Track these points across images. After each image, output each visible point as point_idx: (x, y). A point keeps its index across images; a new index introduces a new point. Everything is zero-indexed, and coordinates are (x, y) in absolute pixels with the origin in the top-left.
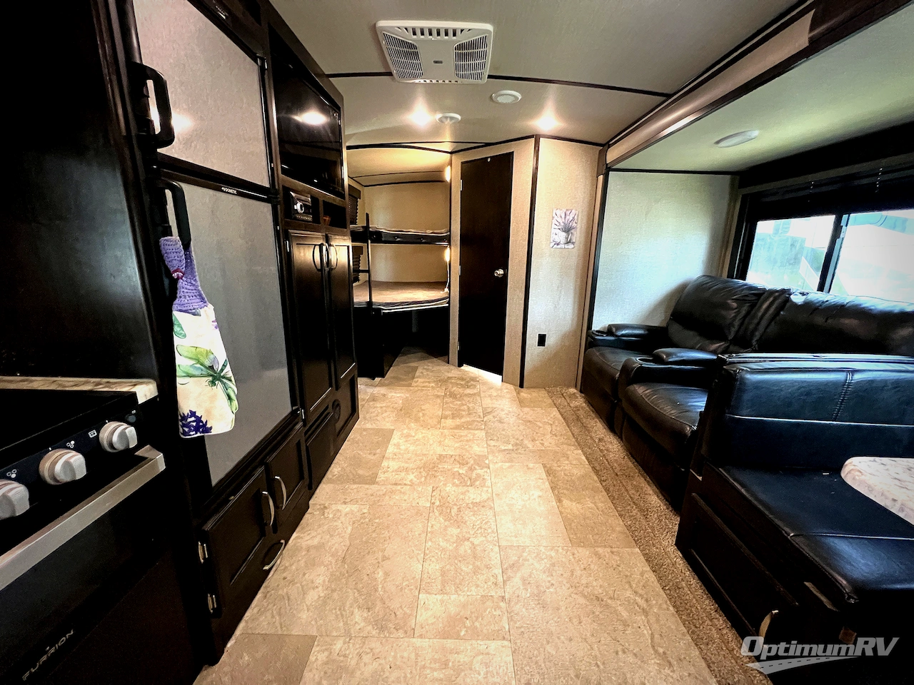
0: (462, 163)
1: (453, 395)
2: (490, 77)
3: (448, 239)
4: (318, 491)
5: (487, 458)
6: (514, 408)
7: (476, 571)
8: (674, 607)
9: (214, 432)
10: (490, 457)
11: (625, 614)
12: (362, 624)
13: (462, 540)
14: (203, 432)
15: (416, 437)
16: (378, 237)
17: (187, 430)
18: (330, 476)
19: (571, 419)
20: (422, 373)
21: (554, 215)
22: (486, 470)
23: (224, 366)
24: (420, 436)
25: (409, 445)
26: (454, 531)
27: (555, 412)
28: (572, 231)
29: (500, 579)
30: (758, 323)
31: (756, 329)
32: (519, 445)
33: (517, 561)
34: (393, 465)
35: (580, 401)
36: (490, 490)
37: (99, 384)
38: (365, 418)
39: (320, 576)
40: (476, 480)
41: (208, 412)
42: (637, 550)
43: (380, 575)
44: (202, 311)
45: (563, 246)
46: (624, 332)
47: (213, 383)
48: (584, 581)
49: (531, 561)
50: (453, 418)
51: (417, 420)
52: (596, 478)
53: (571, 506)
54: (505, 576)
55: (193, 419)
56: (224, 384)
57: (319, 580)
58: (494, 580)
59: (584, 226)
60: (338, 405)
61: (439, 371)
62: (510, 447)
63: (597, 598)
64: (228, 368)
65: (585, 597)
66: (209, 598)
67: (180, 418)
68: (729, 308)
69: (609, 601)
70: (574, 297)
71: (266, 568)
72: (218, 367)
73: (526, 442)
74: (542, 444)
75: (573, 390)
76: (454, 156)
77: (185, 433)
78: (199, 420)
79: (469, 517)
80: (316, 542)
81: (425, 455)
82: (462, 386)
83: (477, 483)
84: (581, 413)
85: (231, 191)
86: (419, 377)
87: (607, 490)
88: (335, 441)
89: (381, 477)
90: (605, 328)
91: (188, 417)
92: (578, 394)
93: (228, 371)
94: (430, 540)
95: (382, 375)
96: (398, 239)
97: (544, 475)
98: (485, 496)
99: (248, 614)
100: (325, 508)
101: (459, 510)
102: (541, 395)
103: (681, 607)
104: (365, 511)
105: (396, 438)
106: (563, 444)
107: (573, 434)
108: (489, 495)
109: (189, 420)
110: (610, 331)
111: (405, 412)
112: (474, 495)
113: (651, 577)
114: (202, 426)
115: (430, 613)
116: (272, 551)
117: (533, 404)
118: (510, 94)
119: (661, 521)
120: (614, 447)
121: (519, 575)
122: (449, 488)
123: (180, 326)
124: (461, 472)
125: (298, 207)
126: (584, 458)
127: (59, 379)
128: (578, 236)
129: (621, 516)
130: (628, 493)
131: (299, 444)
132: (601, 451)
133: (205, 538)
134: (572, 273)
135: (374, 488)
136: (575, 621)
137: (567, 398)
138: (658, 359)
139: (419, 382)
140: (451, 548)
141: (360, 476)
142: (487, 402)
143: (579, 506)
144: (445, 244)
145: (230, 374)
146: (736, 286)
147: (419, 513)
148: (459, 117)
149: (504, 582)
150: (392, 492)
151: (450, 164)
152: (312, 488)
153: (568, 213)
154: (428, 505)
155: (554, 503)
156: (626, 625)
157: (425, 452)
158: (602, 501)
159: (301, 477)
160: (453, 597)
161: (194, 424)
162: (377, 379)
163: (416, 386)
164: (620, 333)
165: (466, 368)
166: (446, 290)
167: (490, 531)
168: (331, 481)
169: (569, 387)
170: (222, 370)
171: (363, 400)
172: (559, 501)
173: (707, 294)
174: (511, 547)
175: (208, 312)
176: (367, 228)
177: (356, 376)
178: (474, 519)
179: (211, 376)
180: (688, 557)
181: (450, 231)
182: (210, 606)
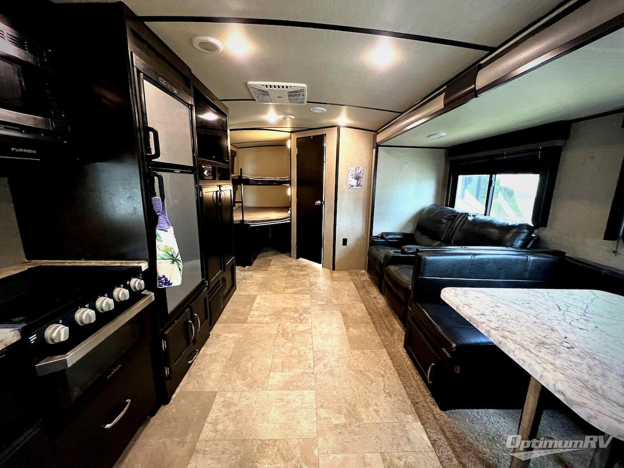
0: (297, 139)
1: (292, 275)
2: (307, 102)
3: (290, 182)
4: (214, 327)
5: (310, 309)
6: (329, 282)
7: (299, 362)
8: (398, 373)
9: (173, 285)
10: (312, 308)
11: (373, 378)
12: (241, 386)
13: (293, 348)
14: (168, 285)
15: (271, 299)
16: (247, 182)
17: (161, 284)
18: (221, 320)
19: (360, 287)
20: (274, 263)
21: (350, 170)
22: (309, 315)
23: (178, 254)
24: (272, 298)
25: (265, 303)
26: (290, 345)
27: (352, 284)
28: (360, 179)
29: (312, 365)
30: (454, 232)
31: (453, 234)
32: (329, 302)
33: (322, 357)
34: (257, 313)
35: (367, 277)
36: (310, 324)
37: (122, 263)
38: (240, 289)
39: (218, 367)
40: (303, 320)
41: (171, 276)
42: (385, 350)
43: (250, 365)
44: (168, 230)
45: (355, 187)
46: (389, 237)
47: (173, 263)
48: (355, 365)
49: (329, 357)
50: (292, 288)
51: (271, 289)
52: (369, 317)
53: (354, 331)
54: (315, 364)
55: (164, 279)
56: (178, 263)
57: (218, 368)
58: (309, 366)
59: (367, 177)
60: (225, 281)
61: (284, 262)
62: (324, 303)
63: (361, 372)
64: (179, 256)
65: (354, 371)
66: (166, 369)
67: (158, 278)
68: (442, 223)
69: (366, 373)
70: (363, 217)
71: (190, 362)
72: (175, 256)
73: (333, 300)
74: (342, 301)
75: (363, 271)
76: (293, 134)
77: (160, 286)
78: (166, 279)
79: (298, 338)
80: (215, 351)
81: (274, 308)
82: (299, 270)
83: (304, 321)
84: (366, 284)
85: (177, 172)
86: (273, 265)
87: (374, 323)
88: (223, 301)
89: (250, 319)
90: (379, 235)
91: (162, 278)
92: (366, 274)
93: (179, 257)
94: (277, 349)
95: (250, 264)
96: (260, 183)
97: (341, 317)
98: (307, 328)
99: (181, 384)
100: (219, 335)
101: (293, 335)
102: (344, 274)
103: (401, 373)
104: (241, 336)
105: (258, 300)
106: (354, 300)
107: (360, 295)
108: (310, 327)
109: (162, 279)
110: (382, 236)
111: (264, 286)
112: (301, 327)
113: (389, 362)
114: (167, 283)
115: (275, 380)
116: (192, 355)
117: (339, 279)
118: (320, 109)
119: (399, 336)
120: (381, 301)
121: (322, 363)
122: (288, 324)
123: (159, 236)
124: (295, 316)
125: (205, 173)
126: (364, 307)
127: (103, 261)
128: (364, 181)
129: (379, 335)
130: (385, 324)
131: (205, 299)
132: (374, 303)
133: (165, 338)
134: (361, 204)
135: (246, 325)
136: (348, 381)
137: (359, 276)
138: (403, 252)
139: (272, 268)
140: (287, 352)
141: (238, 319)
142: (312, 279)
143: (358, 331)
144: (288, 185)
145: (180, 259)
146: (446, 211)
147: (270, 337)
148: (293, 117)
149: (314, 366)
150: (257, 327)
151: (290, 138)
152: (212, 324)
153: (358, 169)
154: (276, 332)
155: (345, 330)
156: (372, 382)
157: (274, 306)
158: (371, 328)
159: (206, 318)
160: (287, 373)
161: (164, 281)
162: (247, 267)
163: (271, 271)
164: (387, 238)
165: (301, 259)
166: (289, 212)
167: (309, 344)
168: (221, 322)
169: (361, 269)
170: (177, 256)
171: (239, 279)
172: (348, 329)
173: (432, 215)
174: (319, 351)
175: (171, 230)
176: (241, 177)
177: (235, 264)
178: (300, 338)
179: (172, 259)
180: (408, 352)
181: (291, 178)
182: (166, 373)
